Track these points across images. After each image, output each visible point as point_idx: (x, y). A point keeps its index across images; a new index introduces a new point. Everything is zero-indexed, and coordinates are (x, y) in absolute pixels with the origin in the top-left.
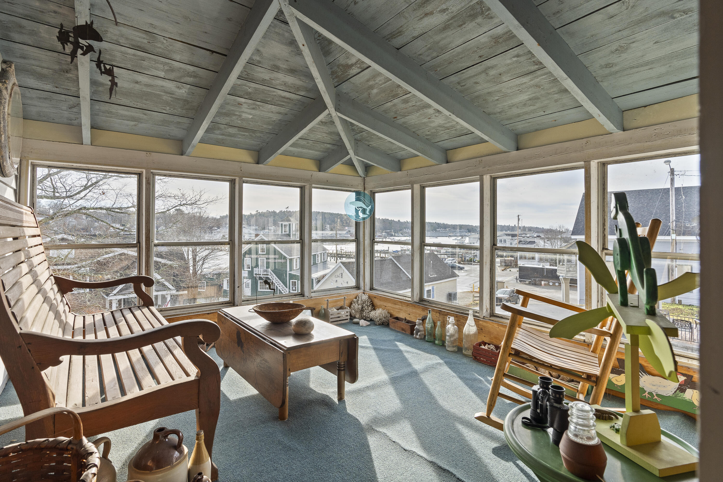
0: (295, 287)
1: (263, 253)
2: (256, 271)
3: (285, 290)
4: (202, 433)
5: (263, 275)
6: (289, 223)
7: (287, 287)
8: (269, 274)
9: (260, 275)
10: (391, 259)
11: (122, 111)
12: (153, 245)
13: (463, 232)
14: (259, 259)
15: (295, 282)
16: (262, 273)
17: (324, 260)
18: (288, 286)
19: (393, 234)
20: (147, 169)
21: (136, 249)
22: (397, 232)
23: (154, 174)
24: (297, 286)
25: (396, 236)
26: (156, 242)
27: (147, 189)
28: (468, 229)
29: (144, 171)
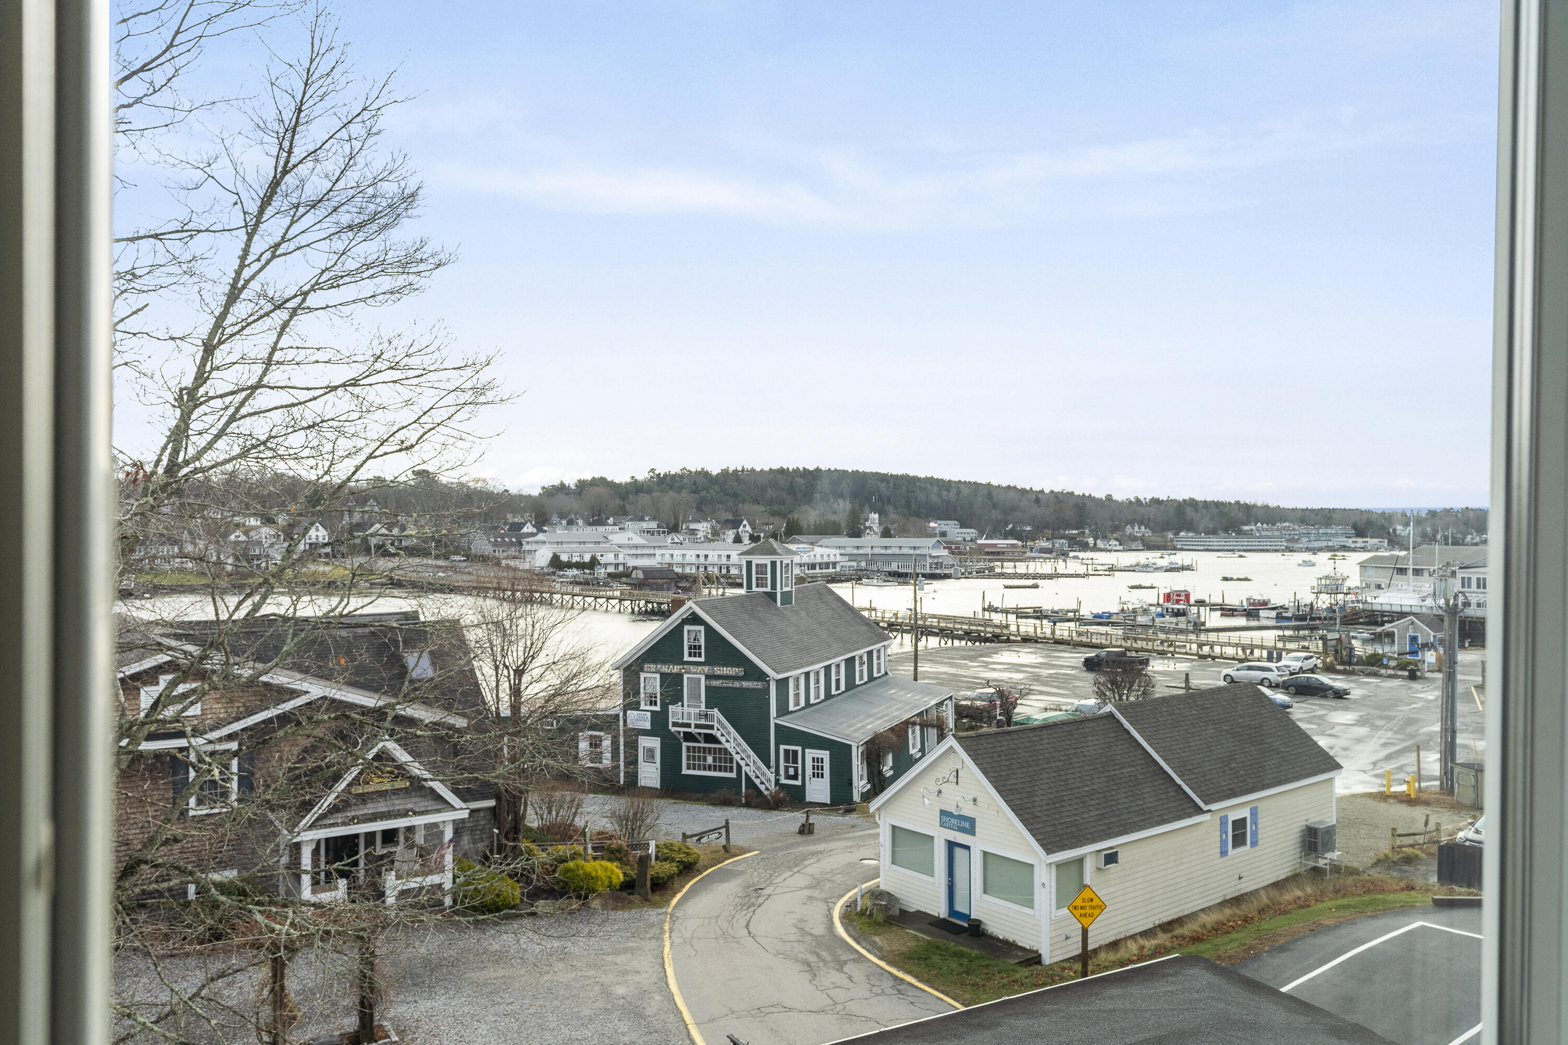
0: (796, 769)
1: (697, 659)
2: (676, 713)
3: (764, 774)
5: (697, 726)
6: (773, 558)
7: (769, 767)
8: (716, 725)
9: (689, 725)
10: (1111, 715)
13: (1336, 535)
14: (686, 677)
15: (795, 752)
16: (693, 722)
17: (879, 671)
18: (773, 763)
19: (1091, 541)
22: (1105, 537)
24: (800, 765)
25: (1101, 550)
28: (1355, 527)
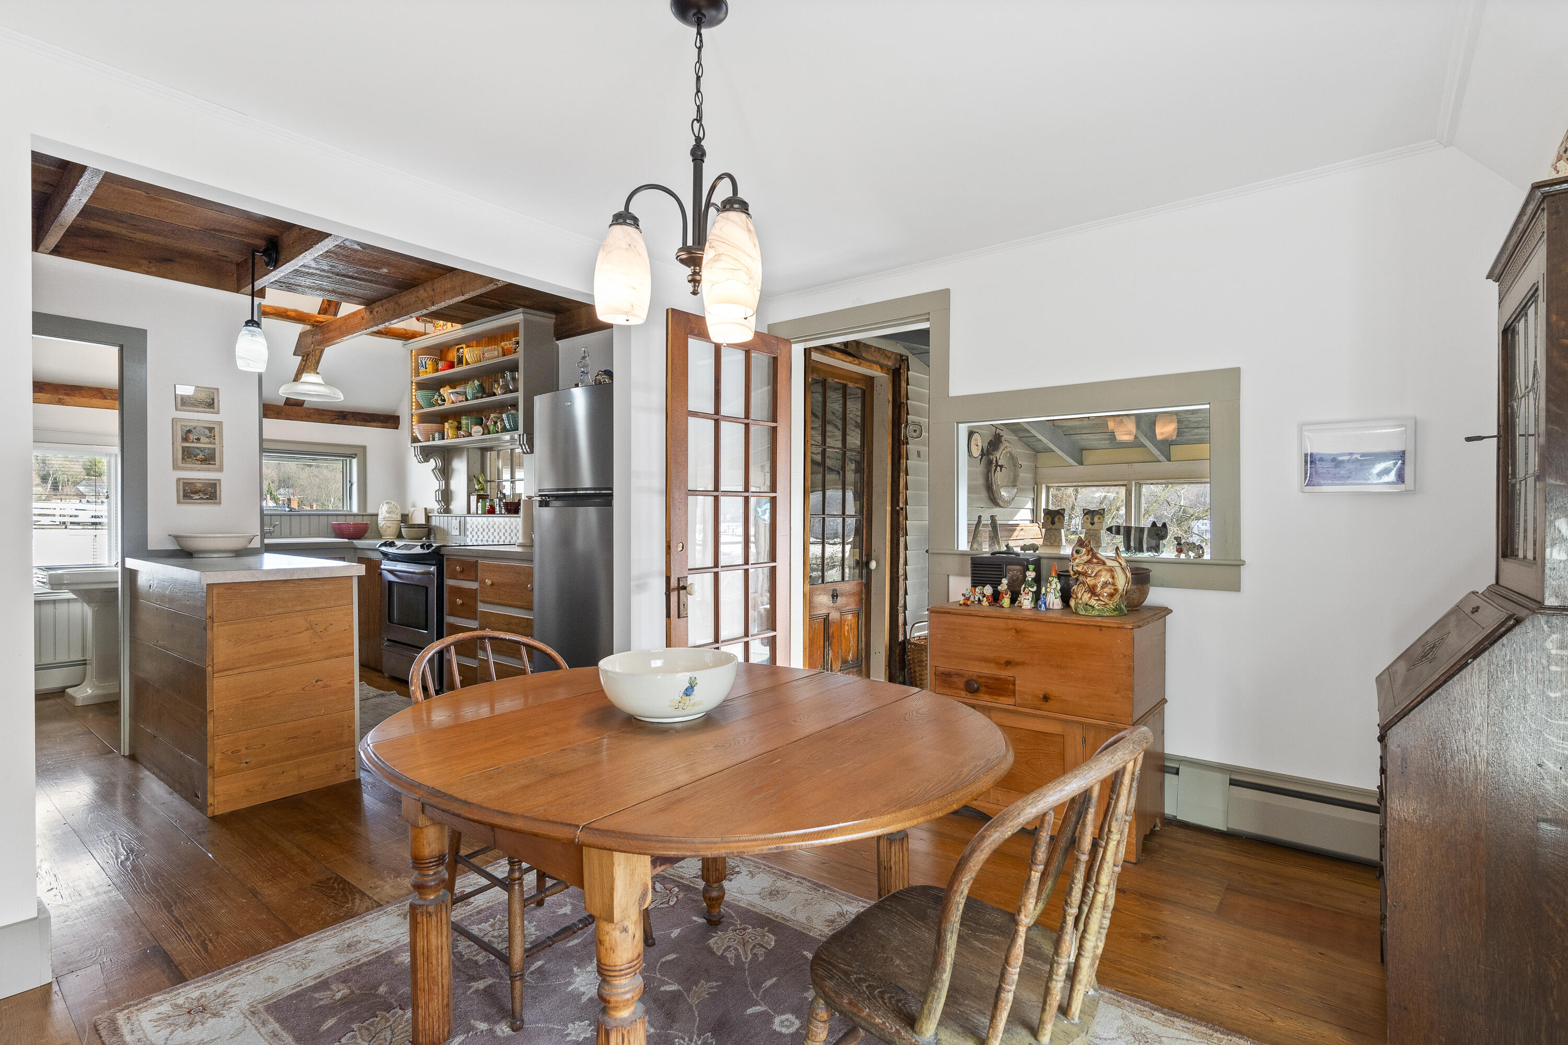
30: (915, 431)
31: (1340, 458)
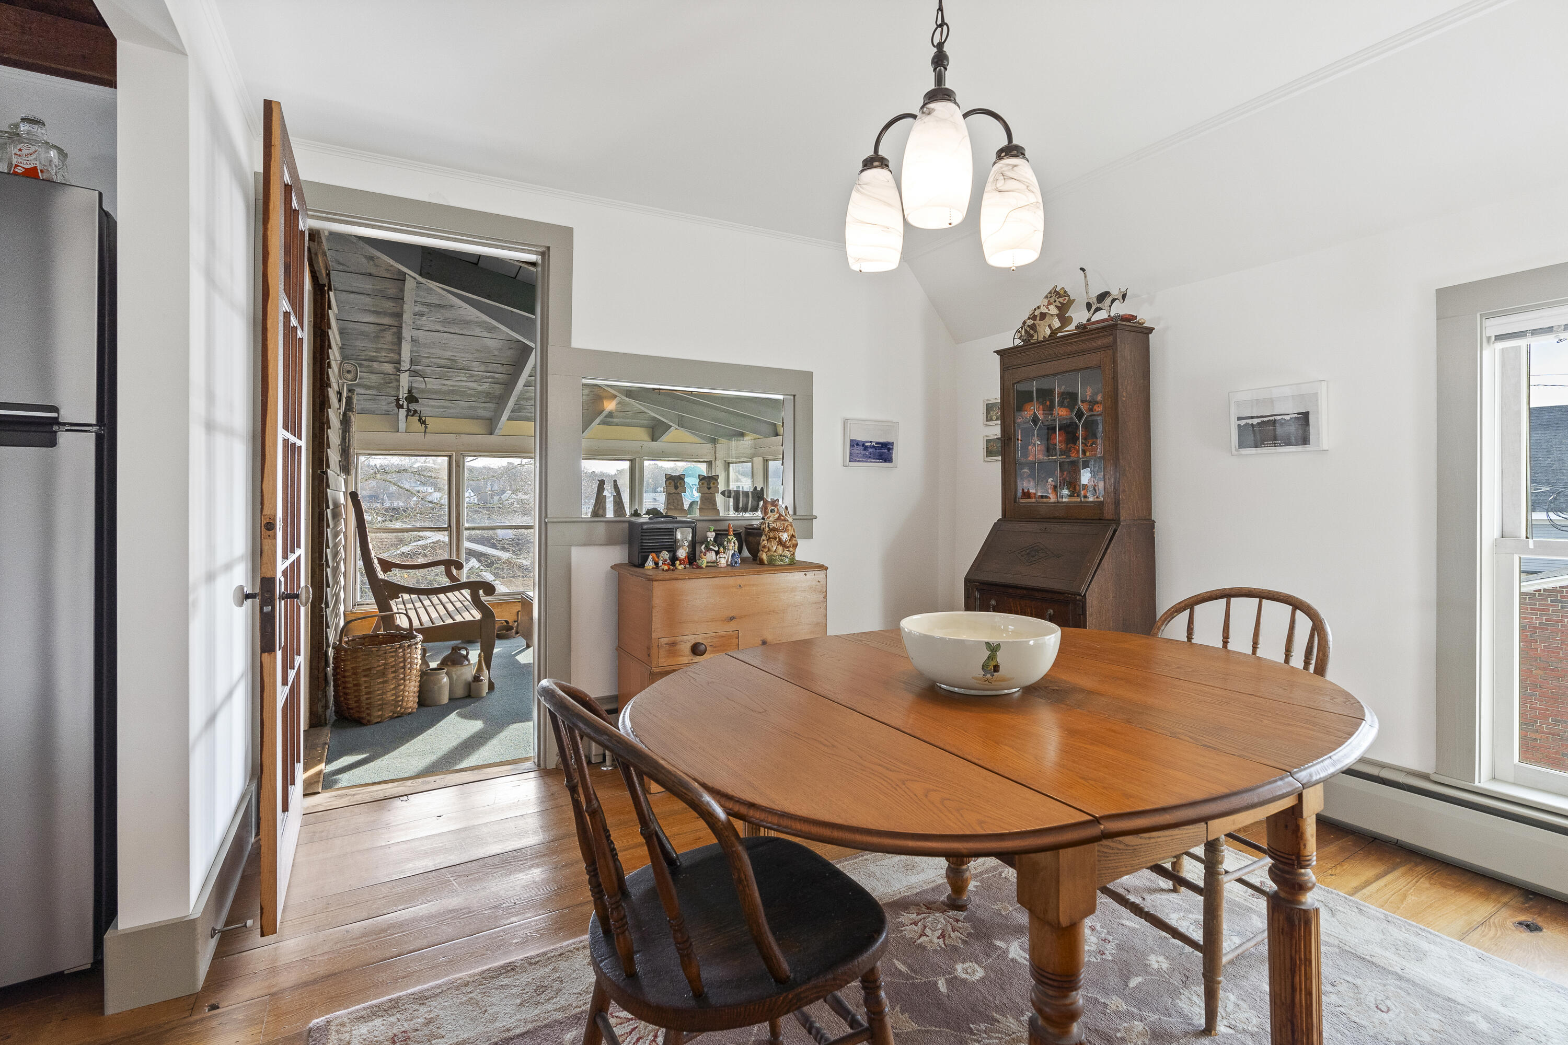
4: (482, 654)
11: (432, 403)
12: (464, 529)
20: (456, 452)
21: (446, 533)
23: (464, 456)
26: (467, 525)
27: (457, 472)
29: (454, 454)
30: (349, 372)
31: (866, 444)
